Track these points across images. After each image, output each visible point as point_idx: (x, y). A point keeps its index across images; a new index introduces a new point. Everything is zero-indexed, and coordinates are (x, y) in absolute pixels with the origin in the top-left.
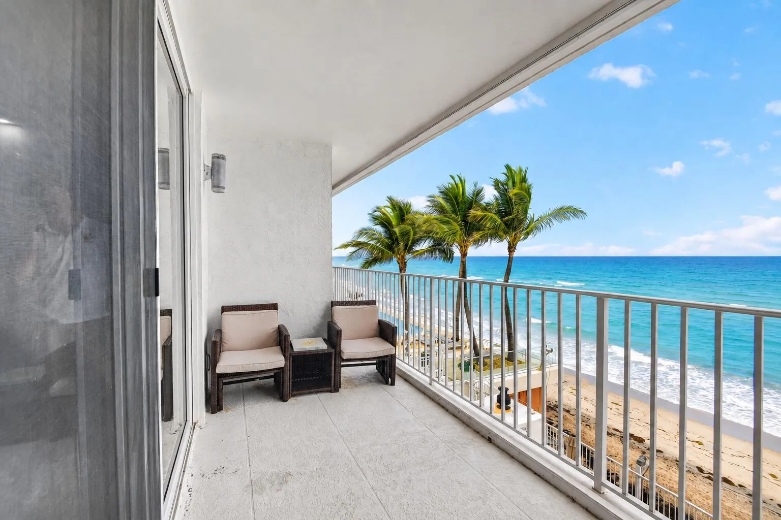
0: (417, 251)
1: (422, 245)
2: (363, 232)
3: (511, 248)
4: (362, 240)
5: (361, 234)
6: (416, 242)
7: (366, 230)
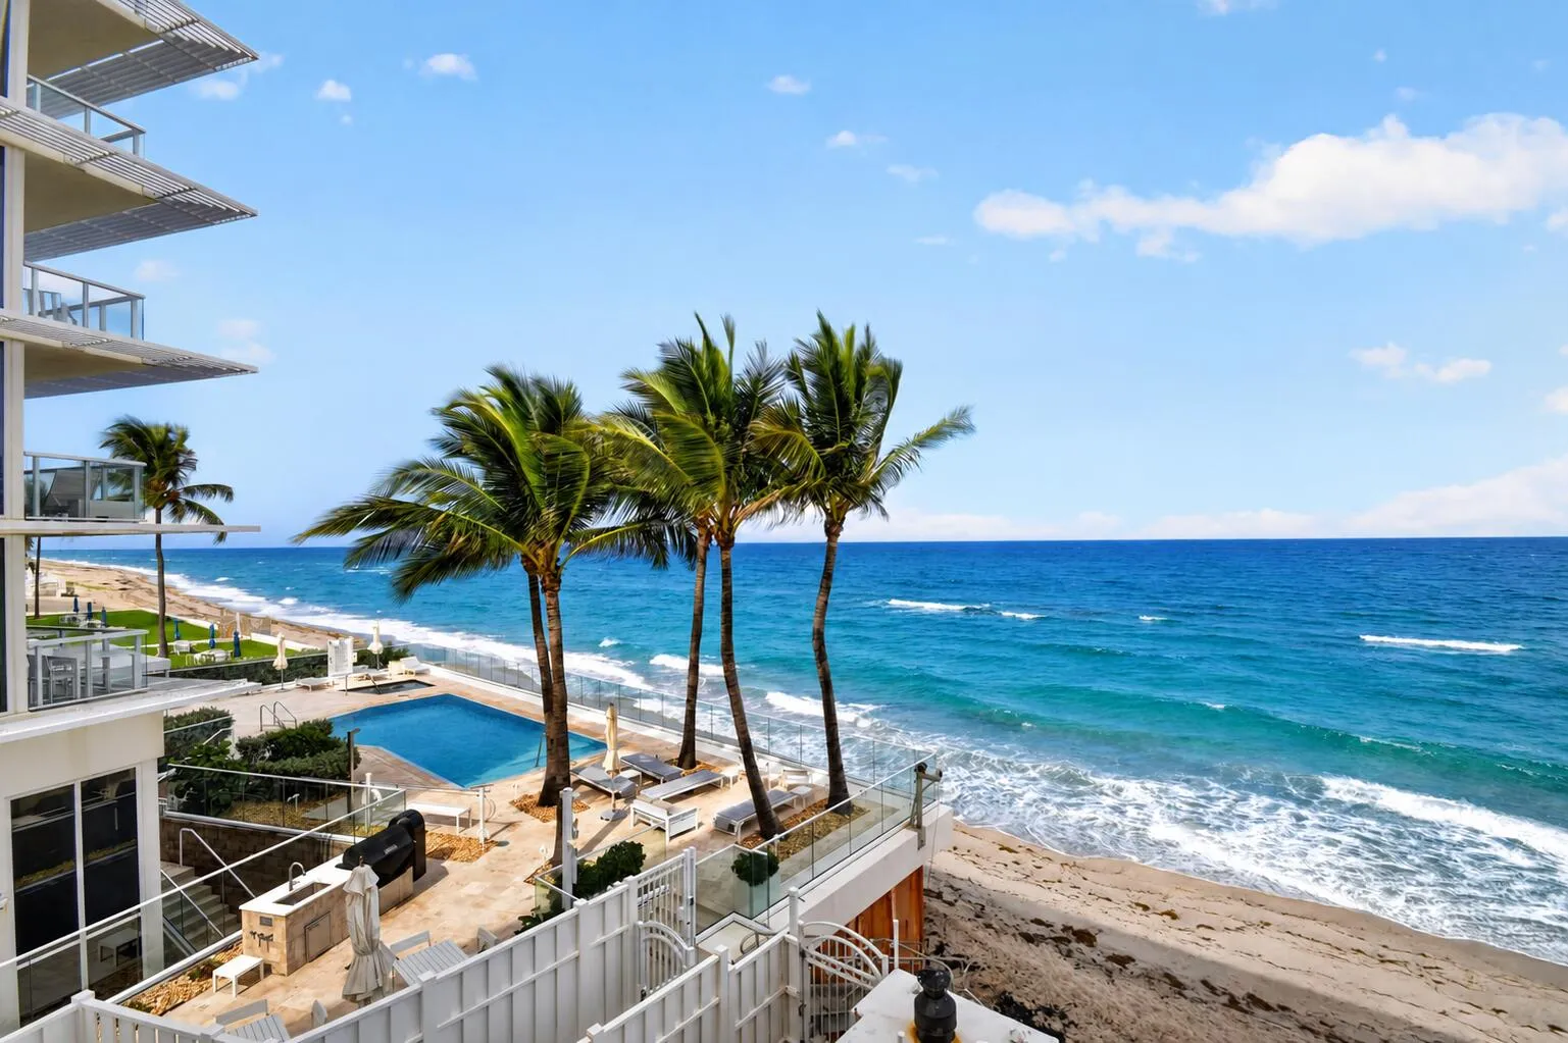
0: (600, 532)
1: (608, 513)
2: (408, 474)
3: (833, 526)
4: (408, 496)
5: (404, 478)
6: (596, 503)
7: (418, 466)
